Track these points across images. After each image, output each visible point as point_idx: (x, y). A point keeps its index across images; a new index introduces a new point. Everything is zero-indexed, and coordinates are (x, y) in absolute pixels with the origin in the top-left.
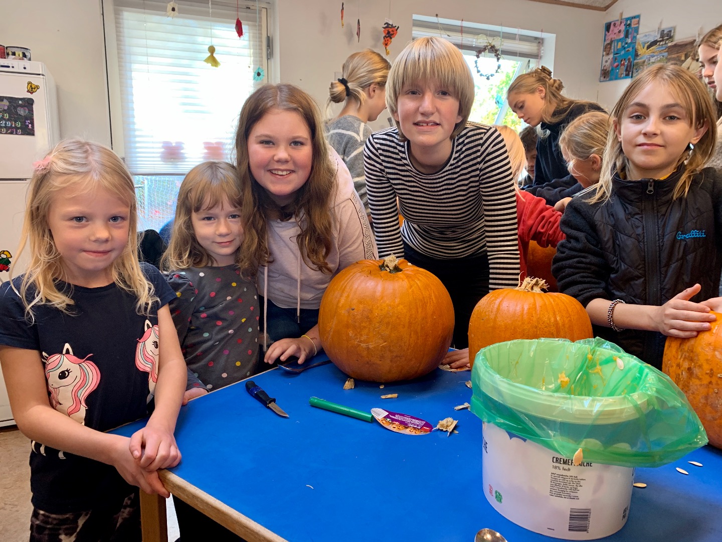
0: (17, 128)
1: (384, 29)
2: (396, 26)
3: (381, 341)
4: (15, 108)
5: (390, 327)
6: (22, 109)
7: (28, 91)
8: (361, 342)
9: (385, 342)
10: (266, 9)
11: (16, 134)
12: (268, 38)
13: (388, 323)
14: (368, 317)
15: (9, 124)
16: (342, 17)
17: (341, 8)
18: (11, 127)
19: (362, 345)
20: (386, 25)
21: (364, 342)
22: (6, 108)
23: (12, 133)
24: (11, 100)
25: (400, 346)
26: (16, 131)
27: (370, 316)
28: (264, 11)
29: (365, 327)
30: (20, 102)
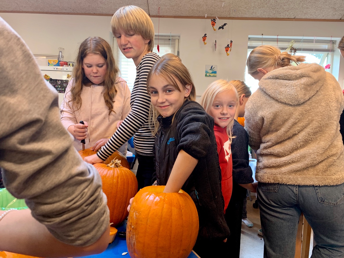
0: (62, 91)
4: (63, 84)
6: (65, 84)
7: (67, 77)
10: (178, 39)
11: (62, 93)
12: (178, 52)
15: (60, 89)
18: (61, 90)
20: (231, 42)
22: (60, 84)
23: (61, 92)
24: (62, 80)
26: (62, 92)
30: (64, 81)
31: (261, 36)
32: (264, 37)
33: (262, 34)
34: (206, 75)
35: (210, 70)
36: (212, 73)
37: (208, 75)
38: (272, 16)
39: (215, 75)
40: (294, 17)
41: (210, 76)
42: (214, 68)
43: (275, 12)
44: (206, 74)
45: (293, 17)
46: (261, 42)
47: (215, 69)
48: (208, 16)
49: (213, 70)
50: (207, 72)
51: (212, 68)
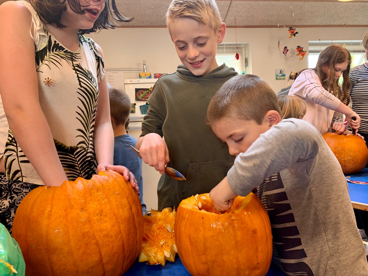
1: (297, 49)
2: (302, 47)
3: (349, 157)
5: (352, 152)
8: (341, 158)
9: (351, 157)
10: (245, 47)
12: (246, 59)
13: (352, 151)
14: (343, 149)
16: (279, 47)
17: (278, 43)
19: (342, 159)
20: (298, 47)
21: (343, 158)
25: (356, 159)
27: (344, 149)
28: (244, 48)
29: (343, 153)
31: (318, 42)
32: (321, 42)
33: (320, 40)
34: (277, 79)
35: (280, 73)
36: (282, 76)
37: (278, 78)
38: (328, 23)
39: (284, 78)
40: (345, 24)
41: (280, 79)
42: (283, 71)
43: (331, 20)
44: (277, 77)
45: (343, 24)
46: (319, 46)
47: (284, 73)
48: (280, 25)
49: (282, 73)
50: (277, 76)
51: (281, 72)
